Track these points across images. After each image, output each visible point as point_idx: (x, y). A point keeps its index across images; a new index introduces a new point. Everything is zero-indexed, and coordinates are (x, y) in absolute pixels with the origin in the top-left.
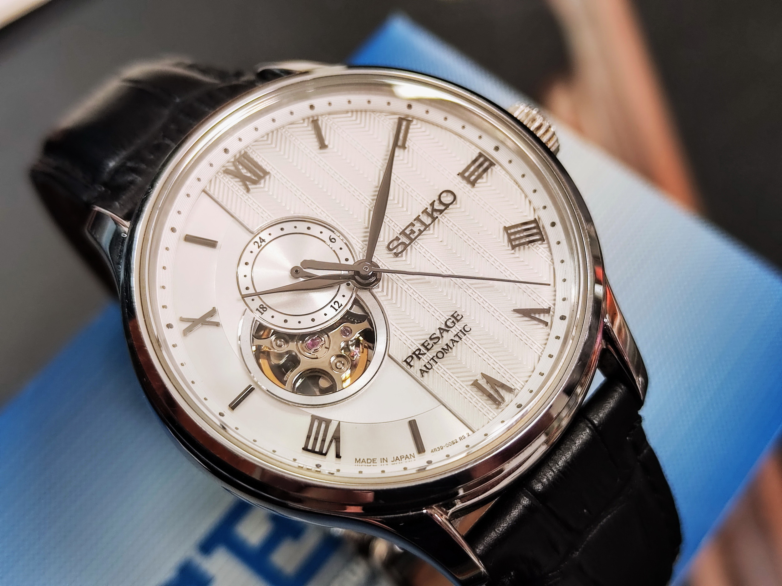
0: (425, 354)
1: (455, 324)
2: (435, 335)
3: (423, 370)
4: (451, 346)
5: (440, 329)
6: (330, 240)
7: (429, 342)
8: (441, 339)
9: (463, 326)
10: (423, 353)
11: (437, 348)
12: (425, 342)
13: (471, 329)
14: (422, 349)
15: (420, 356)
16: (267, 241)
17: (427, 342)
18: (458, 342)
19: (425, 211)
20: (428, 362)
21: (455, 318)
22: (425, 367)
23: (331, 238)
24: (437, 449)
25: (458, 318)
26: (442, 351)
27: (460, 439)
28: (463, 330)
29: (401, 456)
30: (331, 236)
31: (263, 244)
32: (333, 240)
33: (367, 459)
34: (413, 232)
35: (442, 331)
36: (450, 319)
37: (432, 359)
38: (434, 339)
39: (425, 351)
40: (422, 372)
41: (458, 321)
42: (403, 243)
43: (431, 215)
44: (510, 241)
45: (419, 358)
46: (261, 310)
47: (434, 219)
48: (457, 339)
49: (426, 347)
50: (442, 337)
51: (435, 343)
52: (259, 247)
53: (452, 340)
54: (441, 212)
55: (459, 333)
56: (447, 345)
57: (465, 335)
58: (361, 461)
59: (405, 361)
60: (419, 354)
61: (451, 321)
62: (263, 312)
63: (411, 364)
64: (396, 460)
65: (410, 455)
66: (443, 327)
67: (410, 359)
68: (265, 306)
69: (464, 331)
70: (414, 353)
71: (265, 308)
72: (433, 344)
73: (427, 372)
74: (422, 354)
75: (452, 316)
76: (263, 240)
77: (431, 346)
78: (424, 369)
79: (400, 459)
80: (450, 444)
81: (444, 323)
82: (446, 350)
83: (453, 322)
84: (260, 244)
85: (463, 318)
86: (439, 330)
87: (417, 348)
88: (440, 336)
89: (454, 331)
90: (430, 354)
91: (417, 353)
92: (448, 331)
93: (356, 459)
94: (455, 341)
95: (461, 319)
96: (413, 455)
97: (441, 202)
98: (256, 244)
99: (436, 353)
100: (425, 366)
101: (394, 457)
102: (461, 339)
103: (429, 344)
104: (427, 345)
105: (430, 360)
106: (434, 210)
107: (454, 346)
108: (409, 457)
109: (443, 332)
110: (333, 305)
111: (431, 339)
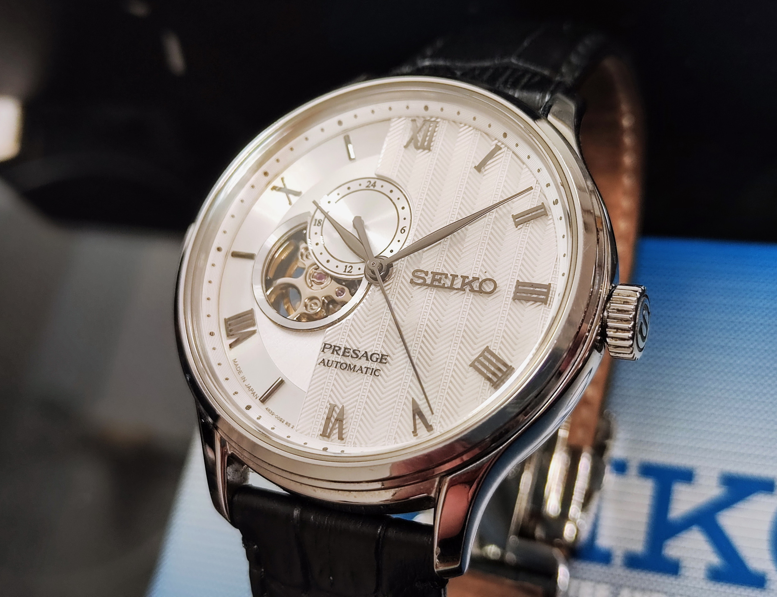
0: (339, 355)
1: (377, 361)
2: (358, 352)
3: (324, 361)
4: (355, 370)
5: (366, 352)
6: (402, 229)
7: (351, 351)
8: (358, 359)
9: (378, 368)
10: (339, 353)
11: (348, 361)
12: (348, 349)
13: (378, 376)
14: (343, 349)
15: (335, 353)
16: (376, 188)
17: (349, 350)
18: (362, 372)
19: (464, 278)
20: (333, 361)
21: (382, 358)
22: (327, 361)
23: (404, 228)
24: (270, 412)
25: (384, 361)
26: (348, 365)
27: (286, 423)
28: (374, 370)
29: (252, 389)
30: (406, 227)
31: (372, 188)
32: (403, 231)
33: (239, 367)
34: (439, 281)
35: (365, 355)
36: (379, 355)
37: (337, 362)
38: (356, 354)
39: (341, 354)
40: (323, 362)
41: (381, 362)
42: (425, 280)
43: (464, 284)
44: (477, 360)
45: (333, 353)
46: (317, 222)
47: (462, 289)
48: (364, 370)
49: (344, 352)
50: (360, 358)
51: (352, 357)
52: (367, 187)
53: (361, 367)
54: (472, 290)
55: (370, 368)
56: (355, 366)
57: (371, 374)
58: (236, 363)
59: (325, 344)
60: (336, 351)
61: (378, 356)
62: (316, 224)
63: (325, 350)
64: (248, 387)
65: (257, 395)
66: (369, 354)
67: (329, 346)
68: (322, 223)
69: (374, 372)
70: (335, 346)
71: (320, 224)
72: (350, 356)
73: (324, 365)
74: (337, 353)
75: (382, 355)
76: (374, 185)
77: (348, 354)
78: (326, 361)
79: (250, 389)
80: (279, 418)
81: (373, 353)
82: (350, 368)
83: (377, 359)
84: (370, 185)
85: (385, 364)
86: (364, 352)
87: (341, 346)
88: (359, 357)
89: (369, 364)
90: (340, 359)
91: (337, 348)
92: (367, 359)
93: (235, 359)
94: (361, 370)
95: (384, 363)
96: (257, 396)
97: (481, 284)
98: (369, 183)
99: (344, 362)
100: (329, 361)
101: (249, 384)
102: (366, 373)
103: (348, 352)
104: (347, 352)
105: (335, 362)
106: (470, 283)
107: (357, 372)
108: (254, 395)
109: (364, 357)
110: (348, 267)
111: (354, 351)
